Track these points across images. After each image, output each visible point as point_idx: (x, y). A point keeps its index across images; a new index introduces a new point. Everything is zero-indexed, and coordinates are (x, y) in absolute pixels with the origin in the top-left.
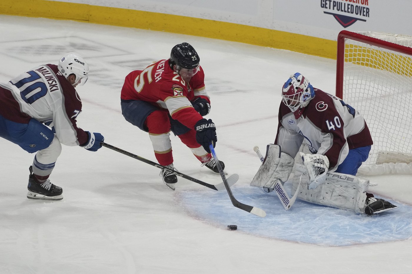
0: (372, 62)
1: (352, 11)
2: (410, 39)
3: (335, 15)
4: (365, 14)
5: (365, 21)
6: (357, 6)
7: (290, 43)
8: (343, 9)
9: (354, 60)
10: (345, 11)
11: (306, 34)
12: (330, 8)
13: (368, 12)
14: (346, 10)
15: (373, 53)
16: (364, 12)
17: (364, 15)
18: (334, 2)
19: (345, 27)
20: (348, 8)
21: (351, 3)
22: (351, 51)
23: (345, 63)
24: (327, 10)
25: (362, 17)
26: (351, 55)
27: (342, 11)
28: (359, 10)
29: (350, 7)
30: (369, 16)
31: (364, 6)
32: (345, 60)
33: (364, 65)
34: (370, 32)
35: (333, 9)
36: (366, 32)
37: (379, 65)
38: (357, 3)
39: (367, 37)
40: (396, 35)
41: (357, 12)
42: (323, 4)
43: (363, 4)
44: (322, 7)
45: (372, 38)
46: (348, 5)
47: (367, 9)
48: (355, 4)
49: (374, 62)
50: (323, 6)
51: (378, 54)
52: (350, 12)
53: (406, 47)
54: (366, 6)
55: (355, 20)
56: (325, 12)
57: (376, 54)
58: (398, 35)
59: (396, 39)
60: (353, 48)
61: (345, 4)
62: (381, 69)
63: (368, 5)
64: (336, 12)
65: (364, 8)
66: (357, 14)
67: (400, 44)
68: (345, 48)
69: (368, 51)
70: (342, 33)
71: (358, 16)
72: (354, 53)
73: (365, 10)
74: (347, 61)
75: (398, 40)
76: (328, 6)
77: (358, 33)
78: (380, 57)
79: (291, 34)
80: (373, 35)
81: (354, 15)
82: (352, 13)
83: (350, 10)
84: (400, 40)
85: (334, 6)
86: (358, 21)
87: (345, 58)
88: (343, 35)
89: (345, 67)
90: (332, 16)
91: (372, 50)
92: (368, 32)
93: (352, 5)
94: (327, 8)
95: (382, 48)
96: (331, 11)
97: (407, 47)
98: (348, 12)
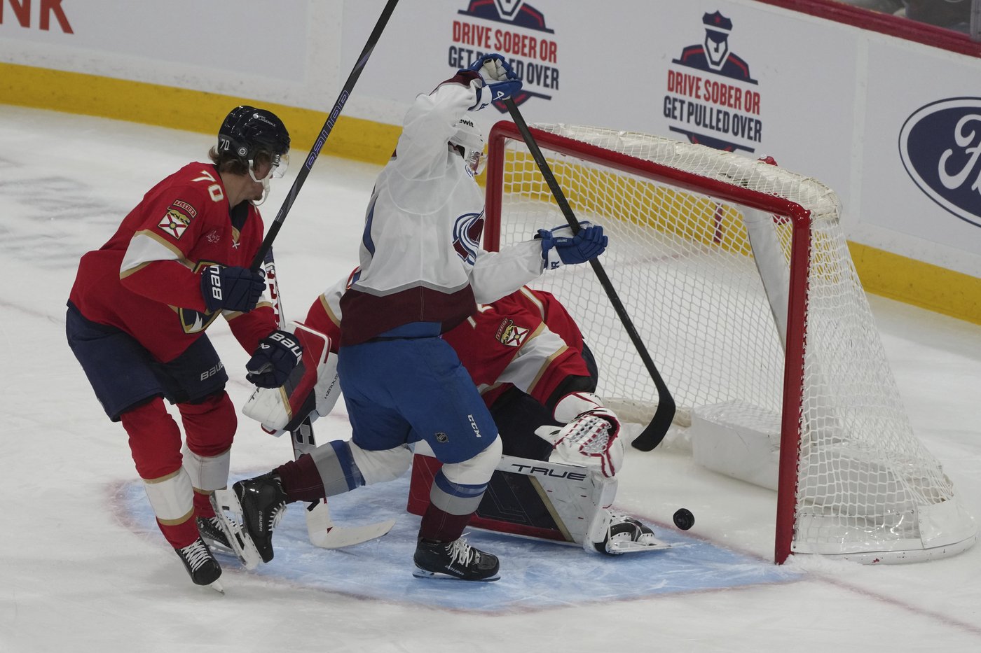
1: (519, 76)
2: (655, 143)
4: (549, 81)
5: (549, 98)
6: (530, 65)
7: (379, 147)
9: (527, 187)
13: (555, 79)
15: (568, 172)
16: (546, 77)
17: (546, 85)
18: (479, 54)
19: (503, 111)
22: (519, 167)
23: (504, 194)
25: (541, 89)
26: (518, 177)
28: (537, 73)
29: (514, 65)
30: (557, 88)
31: (546, 63)
32: (505, 187)
33: (538, 198)
34: (562, 125)
36: (554, 125)
37: (582, 200)
38: (530, 56)
39: (554, 136)
40: (621, 133)
41: (530, 78)
42: (455, 59)
43: (544, 59)
44: (451, 65)
45: (566, 139)
47: (555, 70)
48: (526, 61)
49: (570, 193)
50: (455, 63)
51: (581, 175)
53: (643, 161)
54: (552, 65)
55: (526, 95)
57: (576, 177)
58: (626, 133)
59: (622, 142)
60: (524, 162)
62: (587, 210)
63: (555, 61)
65: (547, 68)
66: (531, 82)
67: (631, 154)
68: (505, 161)
69: (559, 169)
70: (500, 126)
71: (534, 88)
72: (525, 173)
73: (549, 73)
74: (508, 188)
75: (625, 145)
76: (464, 63)
77: (534, 128)
78: (584, 182)
79: (380, 125)
80: (570, 133)
84: (630, 144)
86: (532, 99)
87: (504, 183)
88: (499, 132)
89: (504, 204)
91: (566, 167)
92: (559, 126)
93: (519, 63)
95: (590, 163)
97: (646, 160)
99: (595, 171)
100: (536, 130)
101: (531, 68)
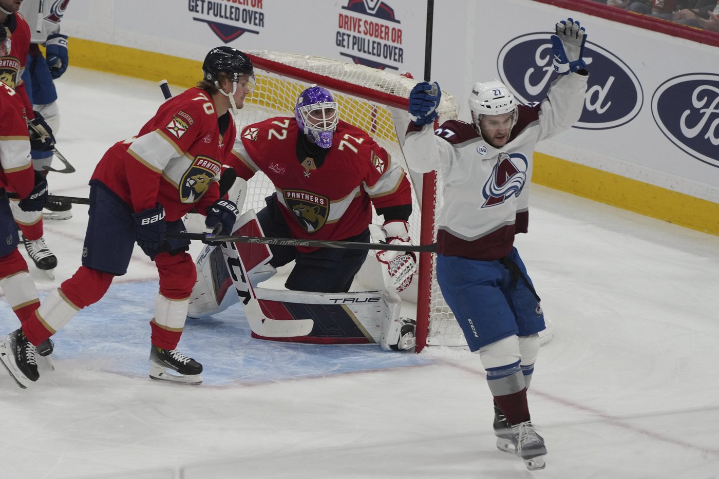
0: (269, 98)
1: (237, 18)
2: (329, 64)
3: (212, 24)
4: (257, 21)
5: (257, 33)
6: (244, 10)
7: (141, 67)
8: (223, 14)
10: (226, 18)
11: (166, 53)
12: (202, 12)
13: (261, 20)
14: (228, 15)
15: (271, 84)
16: (255, 18)
17: (255, 24)
18: (209, 3)
19: (226, 42)
20: (231, 13)
21: (236, 5)
24: (199, 16)
25: (252, 27)
27: (221, 16)
28: (249, 16)
29: (233, 10)
30: (263, 26)
31: (255, 9)
33: (257, 104)
34: (266, 52)
35: (208, 14)
36: (261, 51)
37: (281, 103)
38: (244, 4)
39: (262, 59)
40: (307, 57)
41: (244, 19)
42: (193, 6)
43: (254, 6)
44: (190, 10)
45: (270, 61)
46: (232, 7)
47: (261, 14)
48: (241, 7)
49: (272, 98)
50: (193, 9)
51: (279, 85)
52: (234, 19)
53: (322, 76)
54: (259, 10)
55: (241, 31)
56: (195, 19)
57: (276, 87)
58: (310, 57)
59: (307, 63)
61: (226, 6)
62: (284, 110)
63: (261, 8)
64: (211, 18)
65: (256, 13)
66: (245, 22)
67: (314, 71)
69: (264, 82)
71: (247, 26)
73: (257, 16)
75: (310, 65)
76: (199, 8)
78: (282, 90)
79: (142, 52)
80: (272, 57)
81: (240, 24)
82: (237, 20)
83: (233, 16)
84: (313, 65)
85: (209, 9)
90: (206, 24)
91: (269, 80)
92: (264, 52)
93: (237, 9)
94: (197, 12)
95: (286, 77)
96: (204, 16)
97: (325, 75)
98: (231, 19)
99: (289, 83)
100: (249, 54)
101: (245, 12)
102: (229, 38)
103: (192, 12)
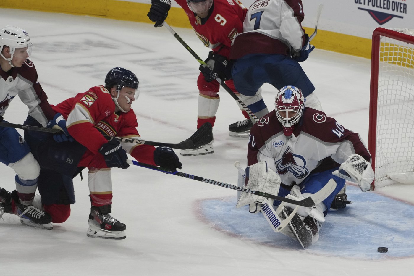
0: (409, 61)
1: (388, 7)
3: (370, 12)
4: (402, 10)
5: (402, 17)
6: (393, 2)
7: (322, 42)
8: (378, 5)
9: (390, 59)
10: (381, 7)
11: (339, 32)
12: (364, 4)
14: (382, 5)
15: (410, 52)
16: (401, 8)
17: (401, 12)
19: (381, 24)
20: (384, 4)
22: (387, 49)
23: (380, 62)
24: (362, 6)
25: (398, 14)
26: (386, 54)
27: (377, 7)
28: (396, 6)
29: (386, 2)
30: (406, 13)
31: (401, 1)
32: (380, 60)
33: (401, 65)
34: (407, 29)
35: (368, 5)
36: (404, 30)
39: (404, 34)
41: (393, 8)
44: (356, 2)
45: (409, 36)
47: (405, 5)
49: (411, 62)
50: (358, 1)
52: (386, 8)
54: (403, 2)
55: (392, 16)
56: (359, 8)
60: (389, 47)
64: (370, 7)
65: (401, 4)
66: (394, 10)
68: (380, 47)
69: (406, 50)
70: (377, 30)
71: (395, 13)
72: (390, 52)
73: (402, 6)
74: (382, 60)
76: (362, 1)
77: (394, 30)
79: (323, 31)
80: (411, 33)
81: (390, 12)
82: (388, 9)
83: (385, 6)
85: (369, 1)
86: (394, 18)
87: (380, 57)
88: (378, 32)
89: (380, 67)
90: (367, 12)
91: (409, 49)
93: (388, 1)
94: (361, 3)
96: (366, 7)
98: (384, 8)
100: (395, 31)
101: (393, 4)
102: (383, 21)
103: (357, 4)
